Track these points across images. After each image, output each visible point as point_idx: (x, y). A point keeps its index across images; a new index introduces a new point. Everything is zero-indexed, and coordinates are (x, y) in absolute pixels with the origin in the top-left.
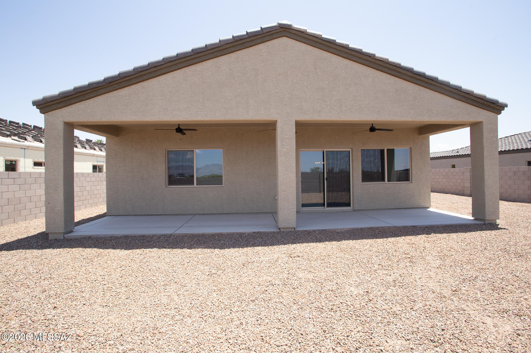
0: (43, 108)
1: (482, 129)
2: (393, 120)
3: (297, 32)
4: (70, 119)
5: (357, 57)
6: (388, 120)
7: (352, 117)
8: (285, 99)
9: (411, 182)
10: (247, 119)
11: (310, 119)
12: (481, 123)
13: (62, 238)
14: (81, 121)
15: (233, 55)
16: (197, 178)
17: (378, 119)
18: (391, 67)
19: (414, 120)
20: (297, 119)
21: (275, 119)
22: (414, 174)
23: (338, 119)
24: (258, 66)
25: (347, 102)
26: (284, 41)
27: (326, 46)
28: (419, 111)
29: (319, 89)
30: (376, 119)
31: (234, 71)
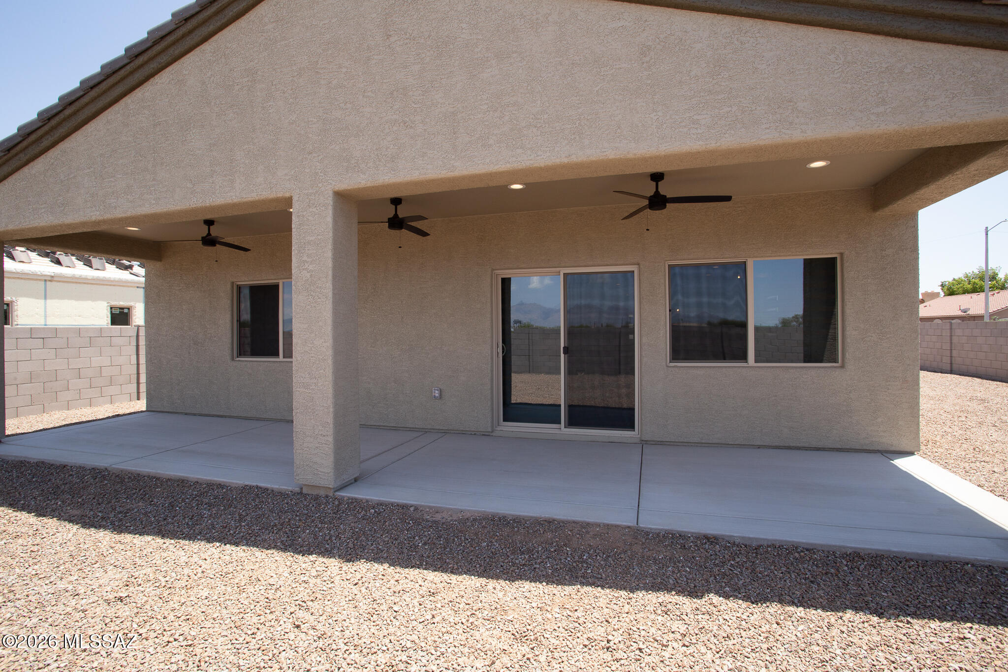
2: (631, 156)
6: (611, 157)
7: (488, 161)
8: (310, 135)
9: (843, 367)
11: (369, 184)
17: (574, 159)
19: (712, 145)
20: (338, 188)
21: (287, 195)
23: (444, 173)
24: (256, 61)
25: (472, 117)
28: (735, 108)
29: (395, 93)
30: (566, 160)
31: (209, 86)
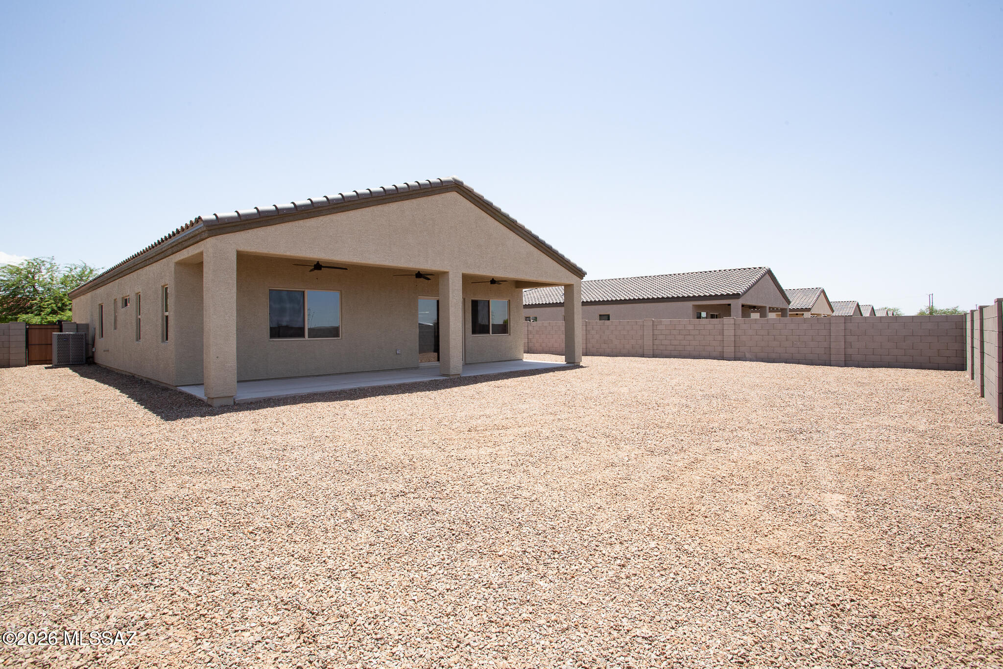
0: (211, 230)
1: (573, 290)
3: (466, 190)
4: (246, 248)
5: (505, 221)
8: (455, 252)
9: (510, 335)
10: (426, 268)
11: (472, 273)
12: (572, 285)
13: (232, 403)
14: (260, 252)
15: (414, 201)
16: (309, 329)
18: (526, 233)
20: (464, 272)
21: (448, 270)
22: (512, 325)
24: (435, 216)
26: (454, 195)
27: (485, 207)
